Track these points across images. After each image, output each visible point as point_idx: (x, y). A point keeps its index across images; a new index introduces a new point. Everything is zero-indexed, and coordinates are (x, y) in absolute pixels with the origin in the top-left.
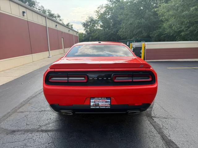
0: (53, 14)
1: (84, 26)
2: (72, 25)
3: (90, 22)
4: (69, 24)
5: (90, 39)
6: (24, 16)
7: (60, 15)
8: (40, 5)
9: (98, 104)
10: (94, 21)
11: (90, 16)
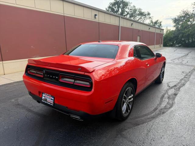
0: (144, 13)
1: (175, 22)
2: (160, 22)
3: (184, 17)
4: (157, 21)
5: (180, 36)
6: (95, 18)
7: (150, 13)
8: (132, 5)
9: (47, 99)
10: (189, 15)
11: (185, 10)
